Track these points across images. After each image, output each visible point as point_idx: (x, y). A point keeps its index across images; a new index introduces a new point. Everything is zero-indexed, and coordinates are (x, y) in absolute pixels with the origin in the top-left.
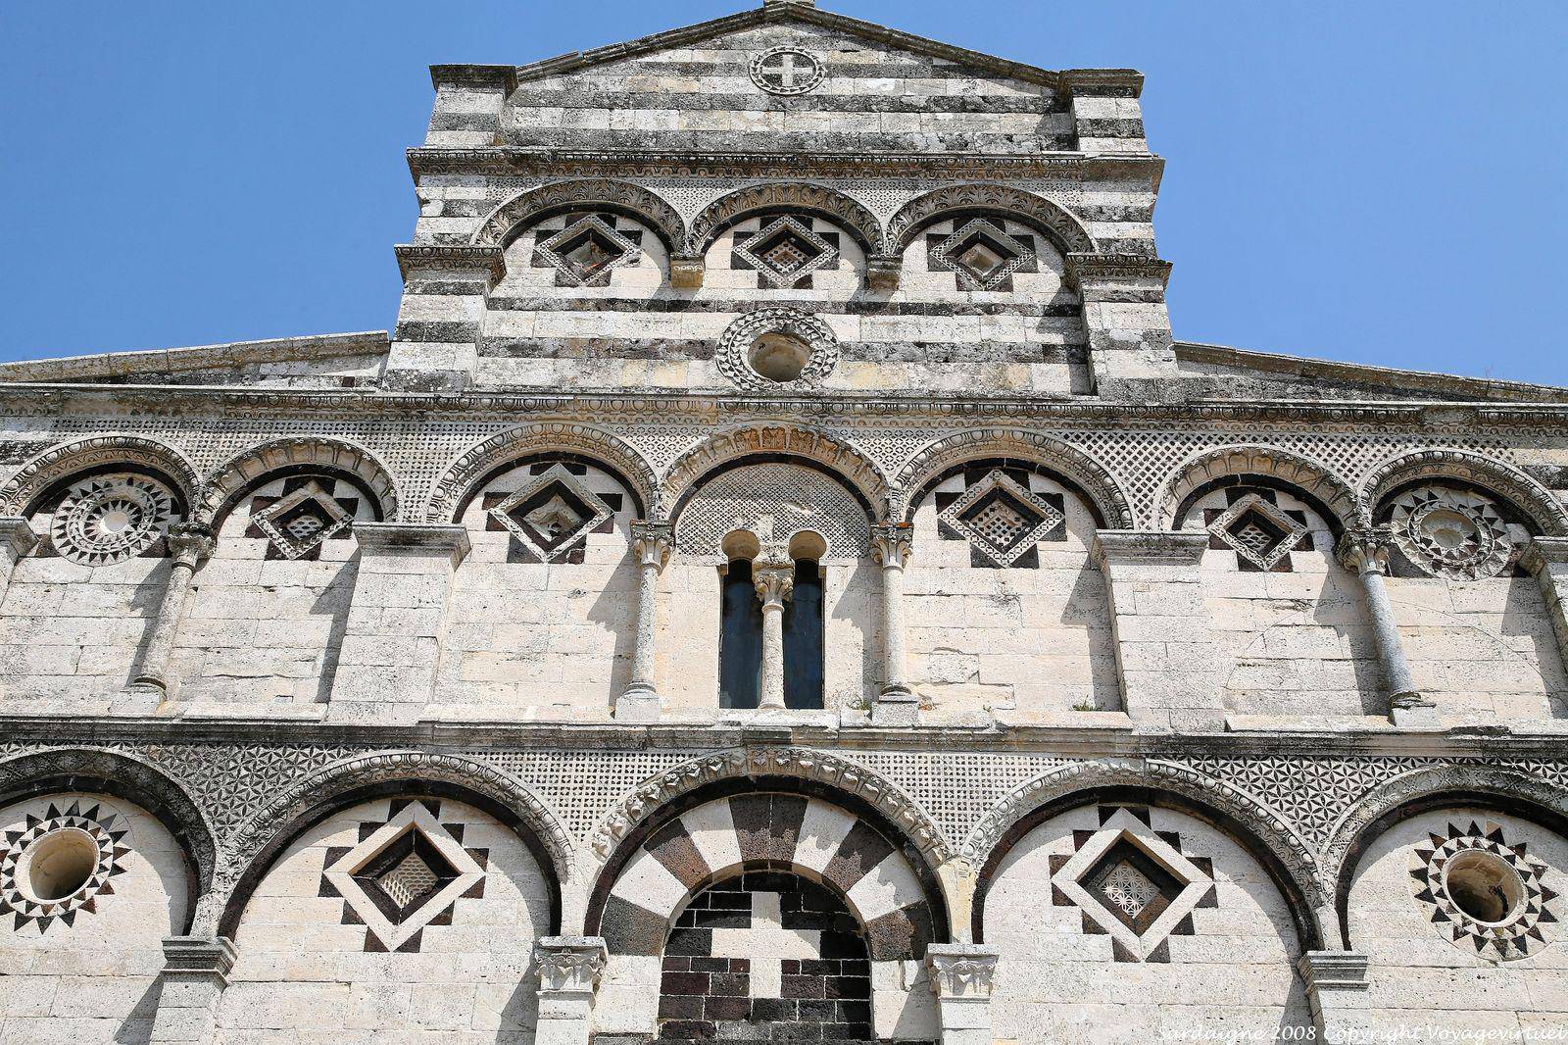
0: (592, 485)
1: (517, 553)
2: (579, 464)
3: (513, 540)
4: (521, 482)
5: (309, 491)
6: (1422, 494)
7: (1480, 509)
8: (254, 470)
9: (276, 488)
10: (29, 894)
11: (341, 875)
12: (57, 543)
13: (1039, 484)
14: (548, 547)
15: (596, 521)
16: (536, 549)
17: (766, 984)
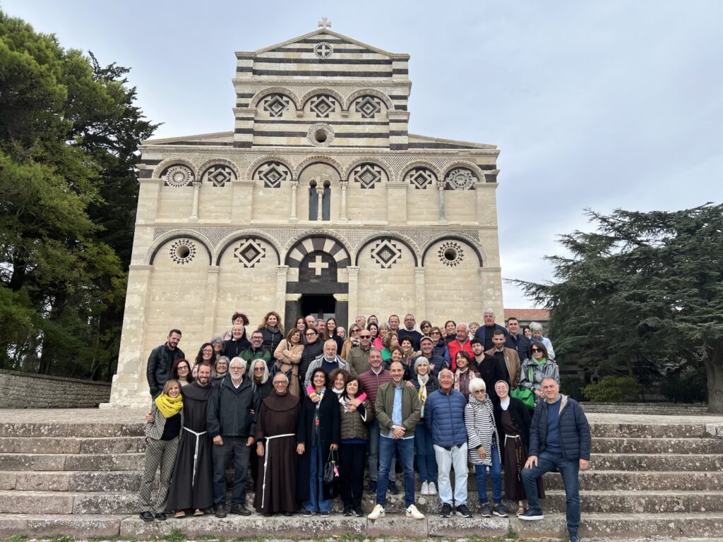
0: (281, 169)
1: (267, 186)
2: (278, 164)
3: (265, 183)
4: (266, 168)
5: (220, 170)
6: (457, 171)
7: (468, 174)
8: (208, 166)
9: (213, 170)
10: (179, 258)
11: (238, 253)
12: (168, 183)
13: (376, 168)
14: (273, 183)
15: (282, 178)
16: (270, 184)
17: (318, 272)
